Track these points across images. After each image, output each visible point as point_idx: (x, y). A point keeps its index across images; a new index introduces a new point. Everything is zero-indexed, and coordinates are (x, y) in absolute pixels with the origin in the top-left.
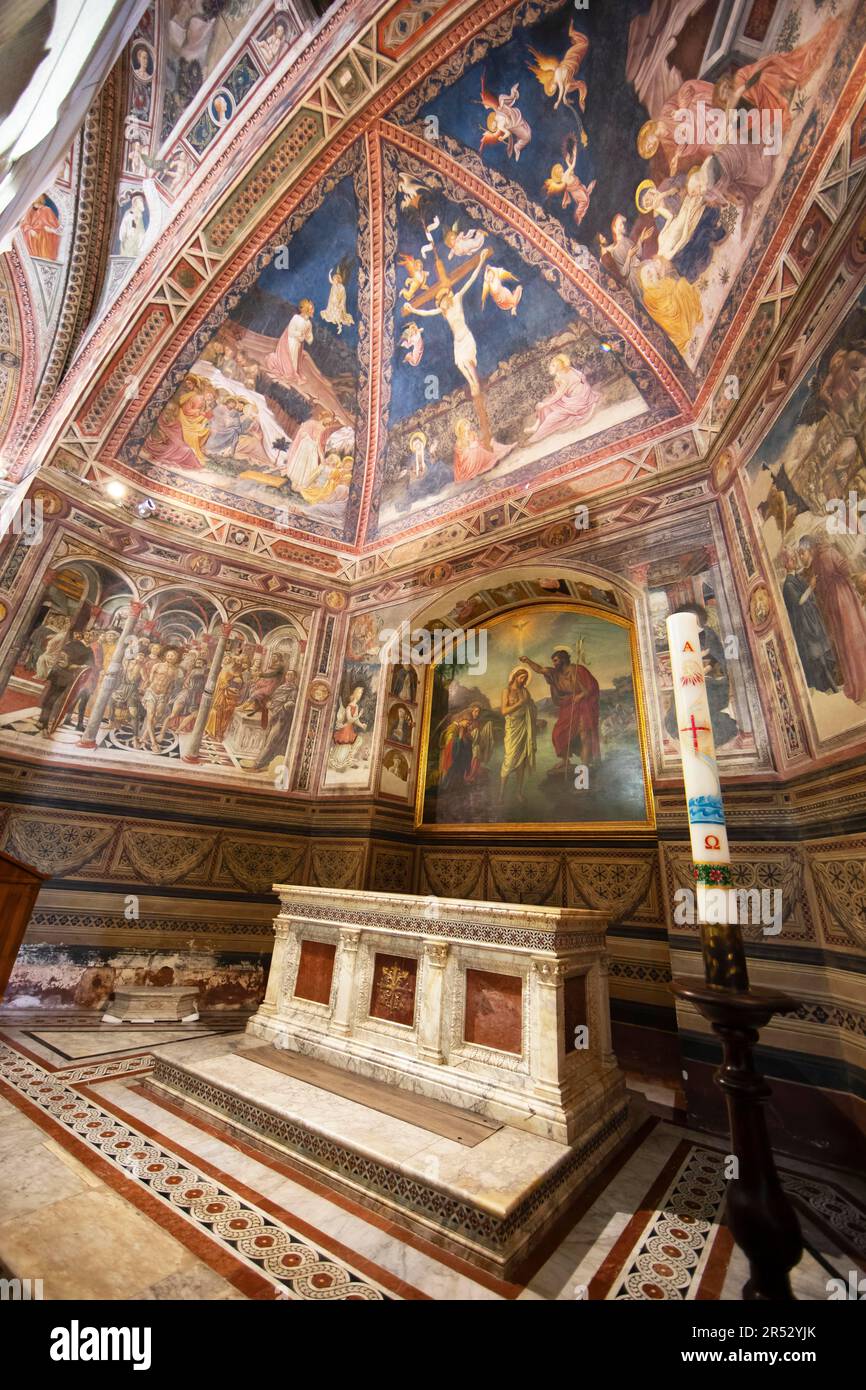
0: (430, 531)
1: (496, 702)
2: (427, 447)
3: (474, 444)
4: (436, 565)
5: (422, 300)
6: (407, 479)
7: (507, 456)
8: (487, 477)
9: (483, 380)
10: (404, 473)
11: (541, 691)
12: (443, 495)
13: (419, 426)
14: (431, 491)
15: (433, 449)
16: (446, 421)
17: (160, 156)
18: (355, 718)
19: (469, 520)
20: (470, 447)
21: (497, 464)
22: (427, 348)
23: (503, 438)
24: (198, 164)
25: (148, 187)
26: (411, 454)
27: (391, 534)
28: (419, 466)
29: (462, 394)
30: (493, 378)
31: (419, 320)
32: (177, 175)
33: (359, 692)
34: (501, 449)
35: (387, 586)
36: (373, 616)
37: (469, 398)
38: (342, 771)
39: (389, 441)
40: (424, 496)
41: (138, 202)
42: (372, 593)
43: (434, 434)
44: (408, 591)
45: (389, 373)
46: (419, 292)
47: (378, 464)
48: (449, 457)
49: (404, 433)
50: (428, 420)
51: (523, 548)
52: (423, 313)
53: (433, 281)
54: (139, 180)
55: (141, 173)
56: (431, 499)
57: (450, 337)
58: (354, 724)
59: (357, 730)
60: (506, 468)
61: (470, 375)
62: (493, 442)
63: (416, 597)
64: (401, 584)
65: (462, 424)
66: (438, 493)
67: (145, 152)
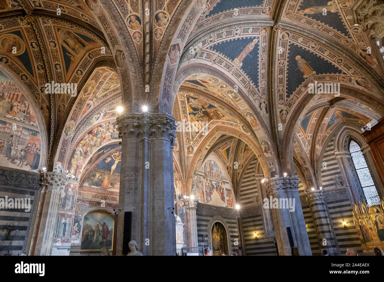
0: (94, 194)
1: (94, 228)
2: (99, 177)
3: (107, 182)
4: (94, 201)
5: (115, 157)
6: (93, 180)
7: (110, 188)
8: (107, 189)
9: (113, 173)
10: (93, 178)
11: (101, 228)
12: (98, 188)
13: (100, 172)
14: (97, 185)
15: (100, 178)
16: (104, 175)
17: (107, 112)
18: (76, 229)
19: (101, 196)
20: (106, 182)
21: (109, 188)
22: (109, 162)
23: (111, 184)
24: (110, 117)
25: (102, 114)
26: (96, 176)
27: (86, 189)
28: (96, 179)
29: (109, 173)
30: (115, 174)
31: (112, 158)
32: (107, 116)
33: (77, 224)
34: (110, 186)
35: (83, 201)
36: (80, 207)
37: (110, 174)
38: (74, 240)
39: (93, 170)
40: (95, 185)
41: (99, 115)
42: (80, 201)
43: (101, 175)
44: (88, 205)
45: (101, 160)
46: (115, 155)
47: (88, 173)
48: (101, 181)
49: (97, 171)
50: (102, 172)
51: (109, 206)
52: (113, 158)
53: (118, 156)
54: (102, 112)
55: (103, 111)
56: (96, 187)
57: (114, 164)
58: (76, 231)
59: (77, 232)
60: (110, 190)
61: (112, 170)
62: (109, 184)
63: (90, 207)
64: (87, 202)
65: (106, 177)
66: (97, 187)
67: (106, 109)
